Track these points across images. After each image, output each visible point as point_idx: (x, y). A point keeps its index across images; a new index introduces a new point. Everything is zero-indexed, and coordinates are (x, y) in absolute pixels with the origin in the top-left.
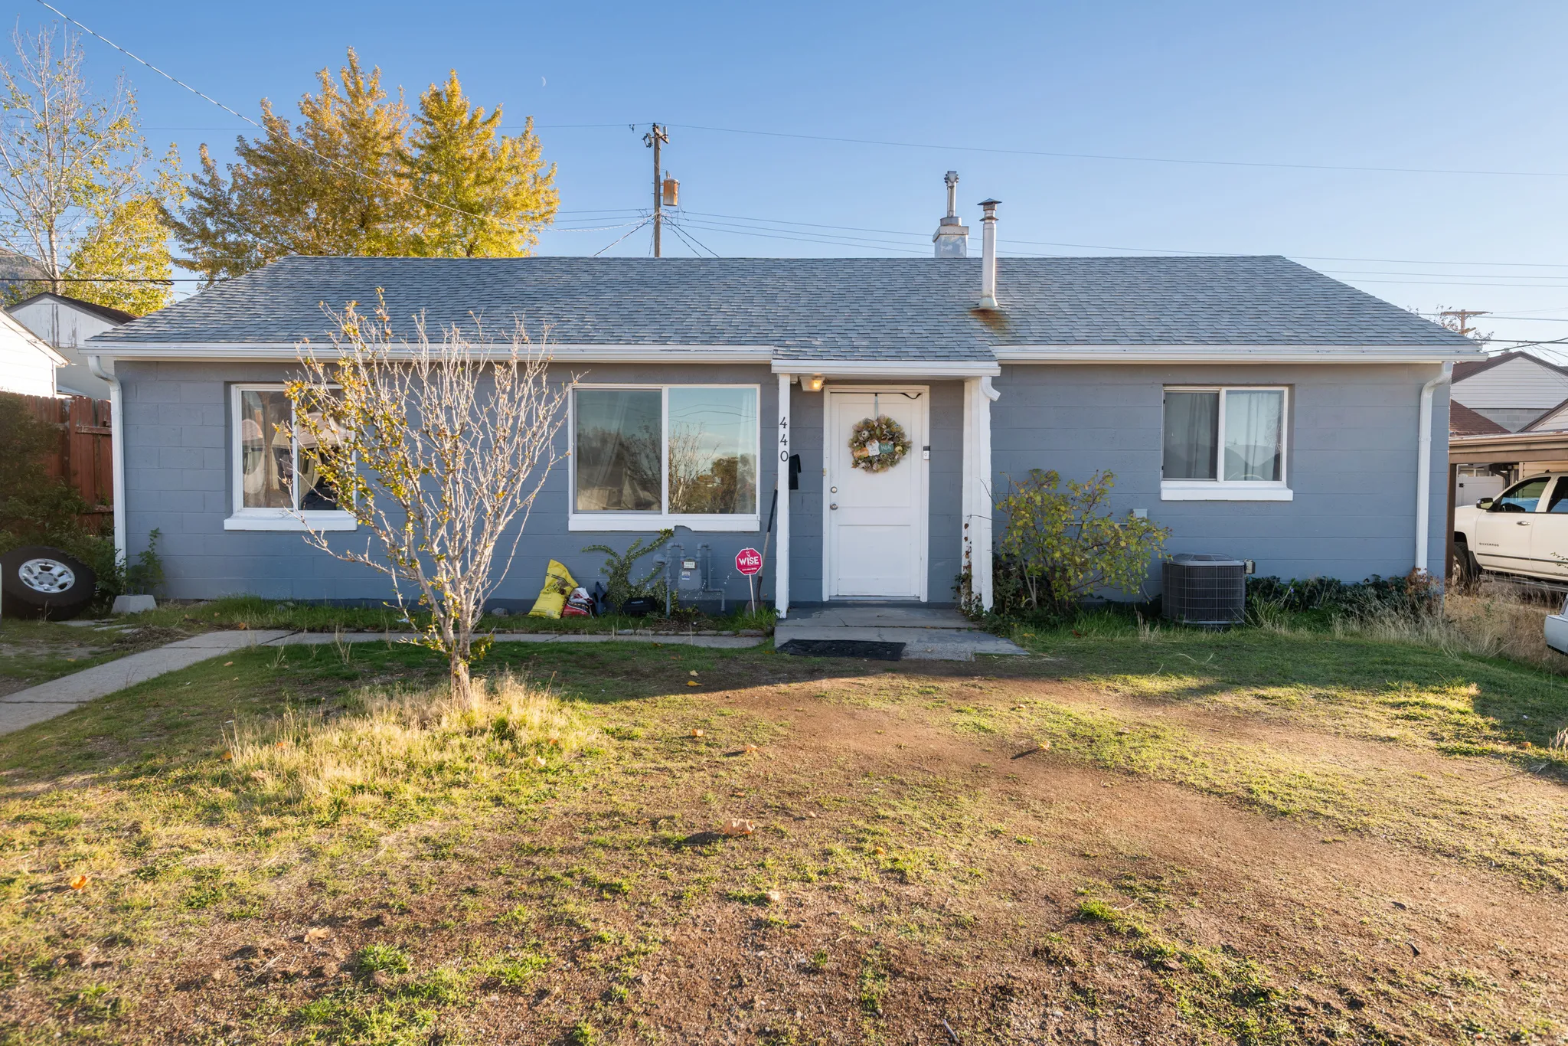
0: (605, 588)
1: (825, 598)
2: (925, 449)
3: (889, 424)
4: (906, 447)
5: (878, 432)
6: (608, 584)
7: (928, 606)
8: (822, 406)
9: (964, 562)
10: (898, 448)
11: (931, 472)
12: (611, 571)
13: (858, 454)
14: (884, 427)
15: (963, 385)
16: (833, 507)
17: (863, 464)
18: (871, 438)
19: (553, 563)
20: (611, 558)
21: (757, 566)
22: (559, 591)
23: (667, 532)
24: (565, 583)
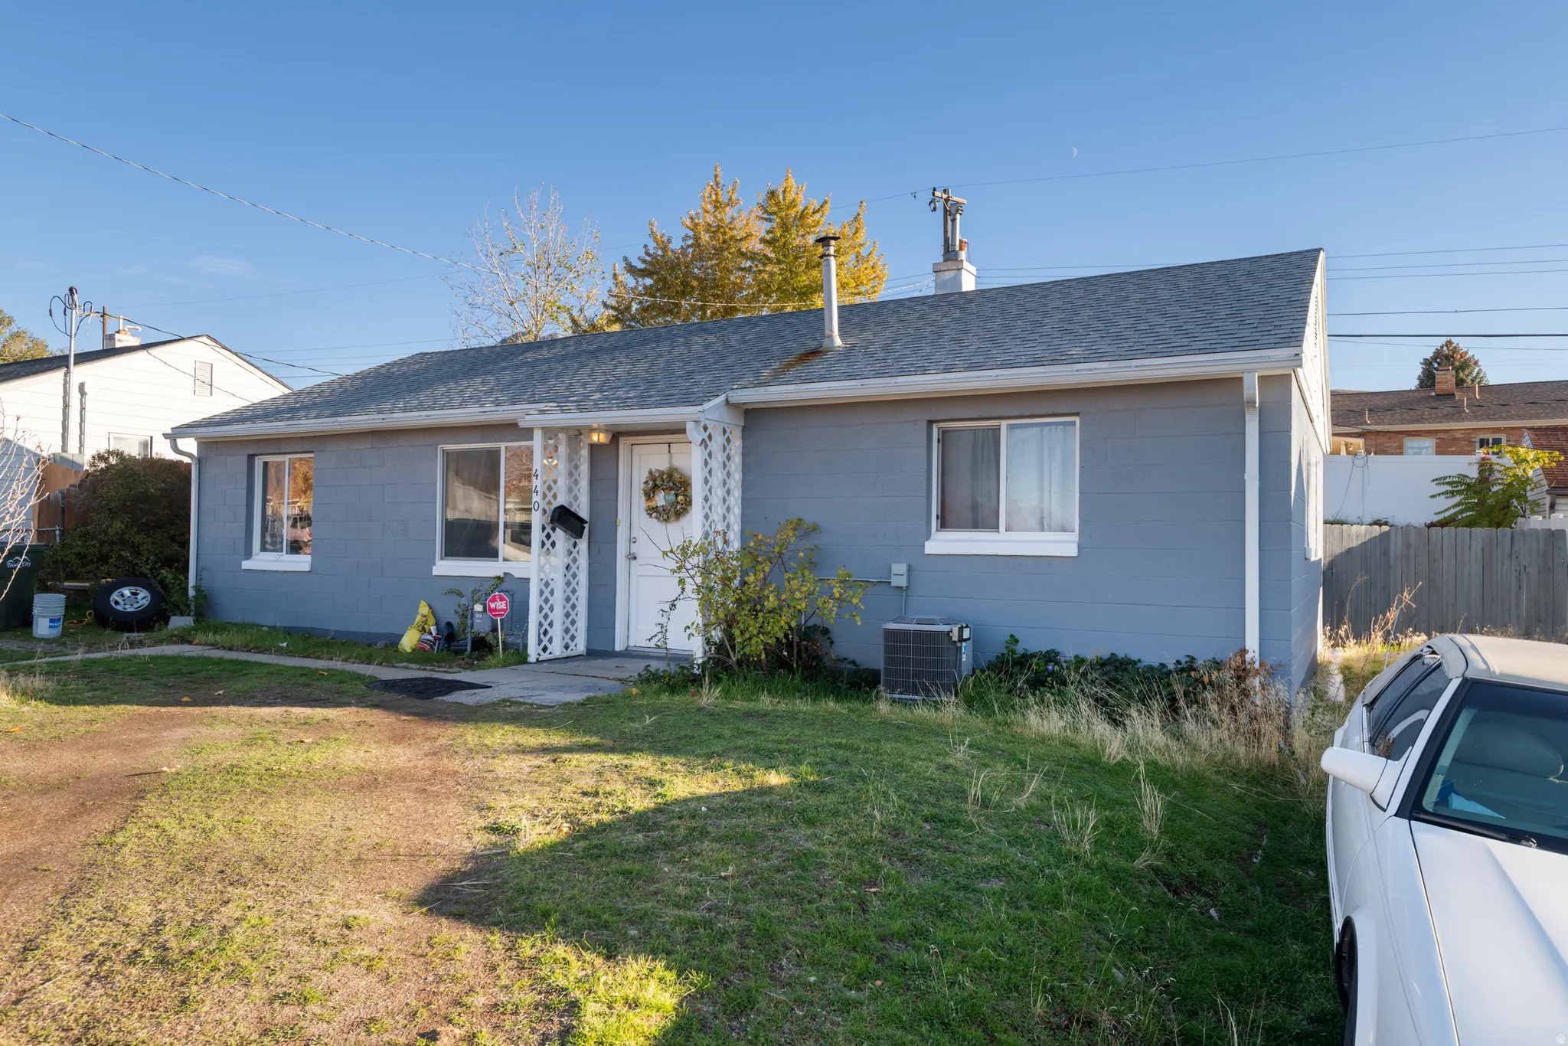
1: (619, 646)
3: (679, 472)
5: (659, 482)
6: (459, 624)
8: (617, 458)
10: (680, 498)
12: (461, 612)
13: (650, 504)
14: (675, 475)
16: (629, 557)
17: (654, 514)
18: (660, 486)
19: (423, 603)
20: (461, 600)
21: (505, 610)
22: (420, 629)
23: (499, 578)
24: (425, 623)
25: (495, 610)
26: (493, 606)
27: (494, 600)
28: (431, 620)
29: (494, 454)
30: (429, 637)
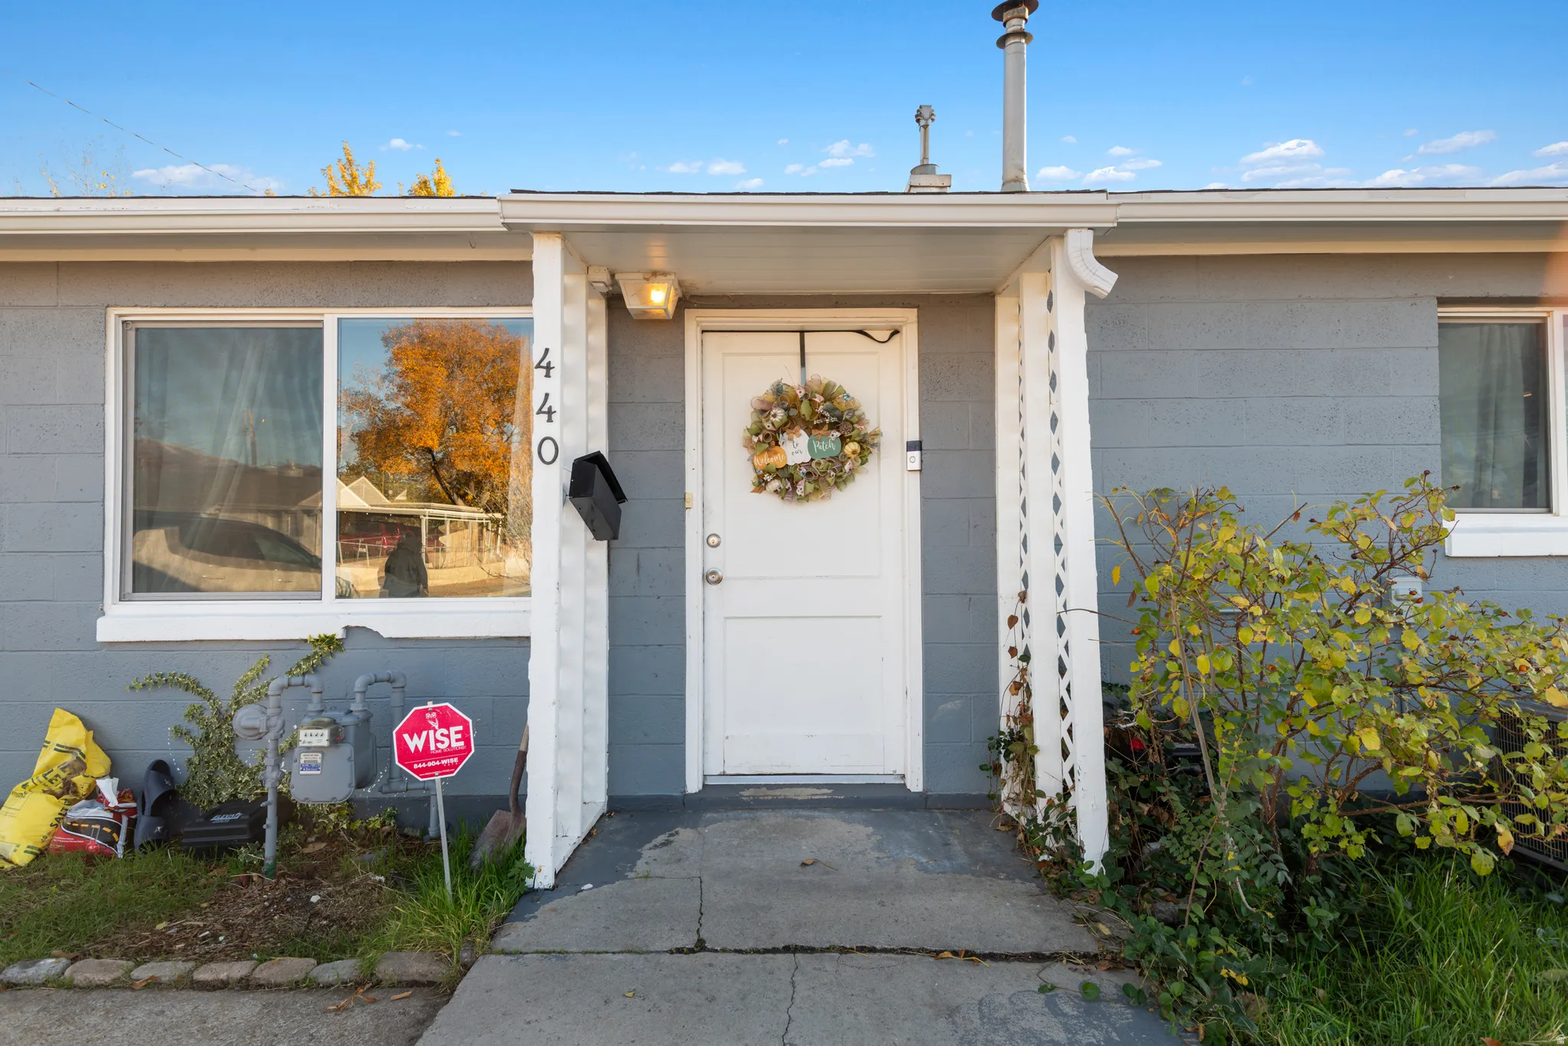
0: (180, 770)
1: (693, 785)
2: (912, 446)
3: (829, 394)
4: (867, 445)
5: (805, 409)
6: (190, 762)
7: (922, 803)
8: (682, 355)
9: (1008, 704)
10: (852, 447)
11: (925, 500)
12: (198, 732)
13: (764, 461)
14: (819, 399)
15: (992, 305)
16: (711, 578)
17: (775, 484)
18: (791, 423)
19: (60, 716)
20: (198, 701)
21: (461, 754)
22: (57, 787)
23: (329, 641)
24: (80, 766)
25: (425, 754)
26: (415, 743)
27: (418, 725)
28: (98, 762)
29: (312, 336)
30: (97, 812)
